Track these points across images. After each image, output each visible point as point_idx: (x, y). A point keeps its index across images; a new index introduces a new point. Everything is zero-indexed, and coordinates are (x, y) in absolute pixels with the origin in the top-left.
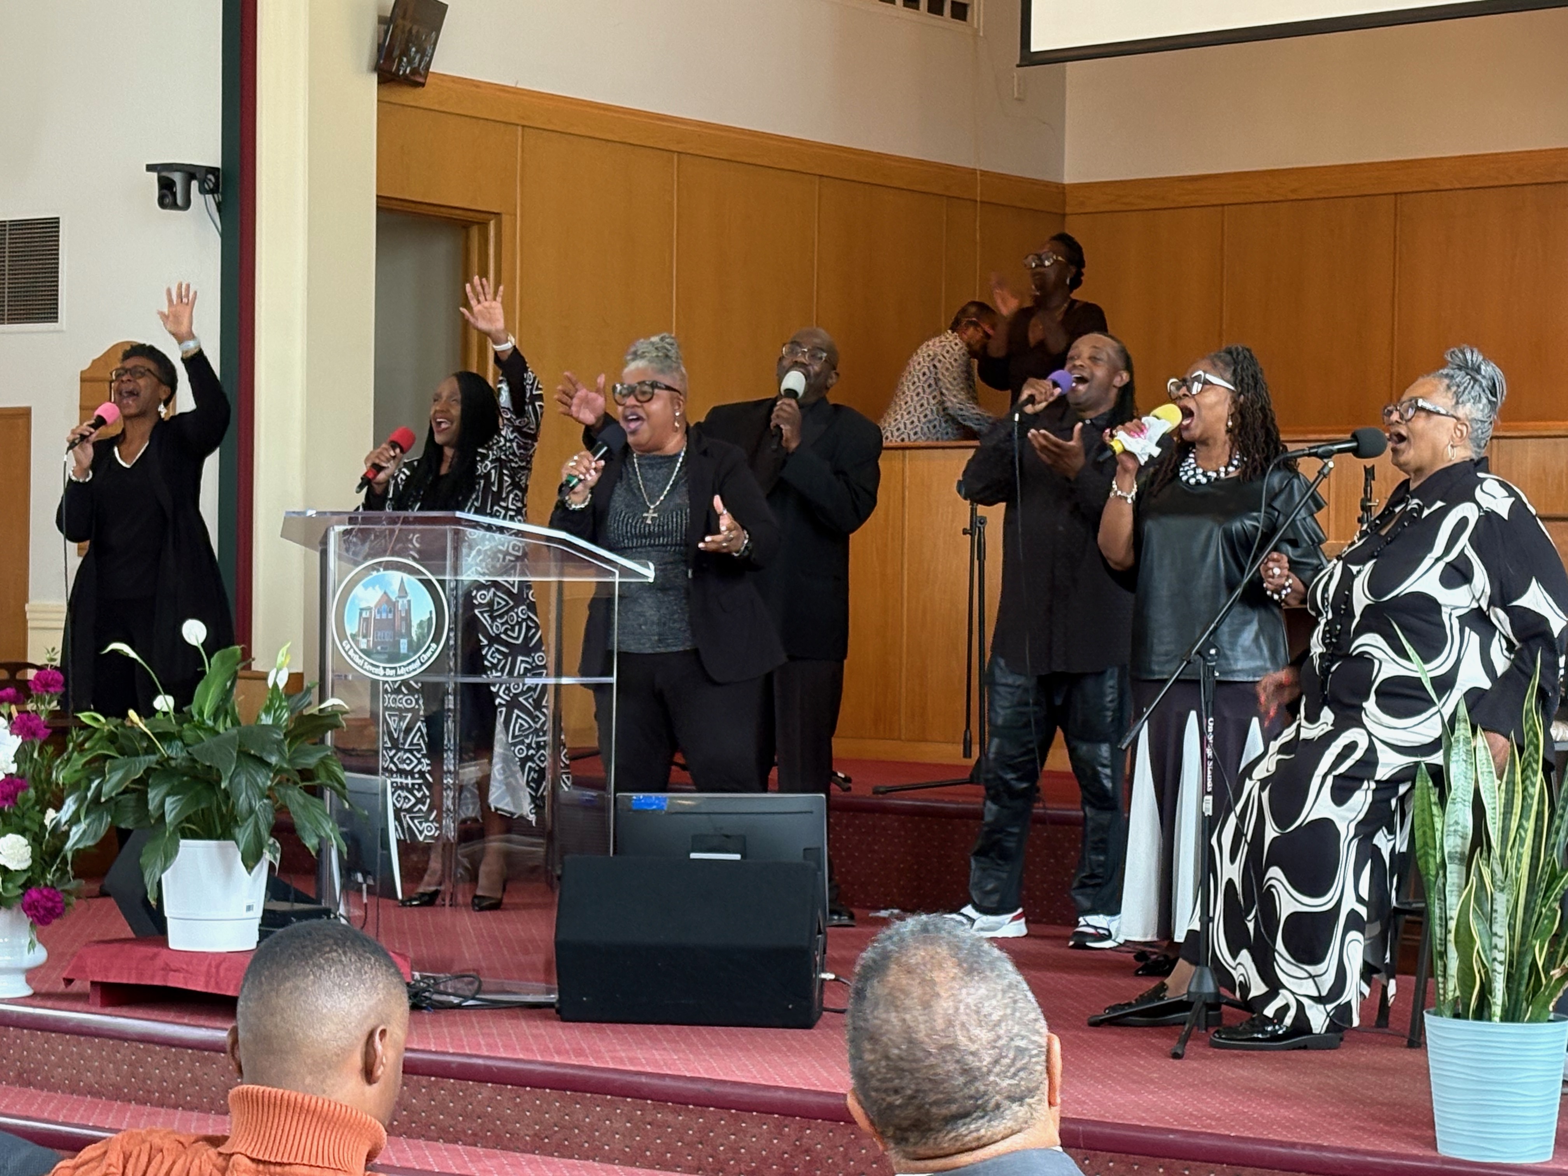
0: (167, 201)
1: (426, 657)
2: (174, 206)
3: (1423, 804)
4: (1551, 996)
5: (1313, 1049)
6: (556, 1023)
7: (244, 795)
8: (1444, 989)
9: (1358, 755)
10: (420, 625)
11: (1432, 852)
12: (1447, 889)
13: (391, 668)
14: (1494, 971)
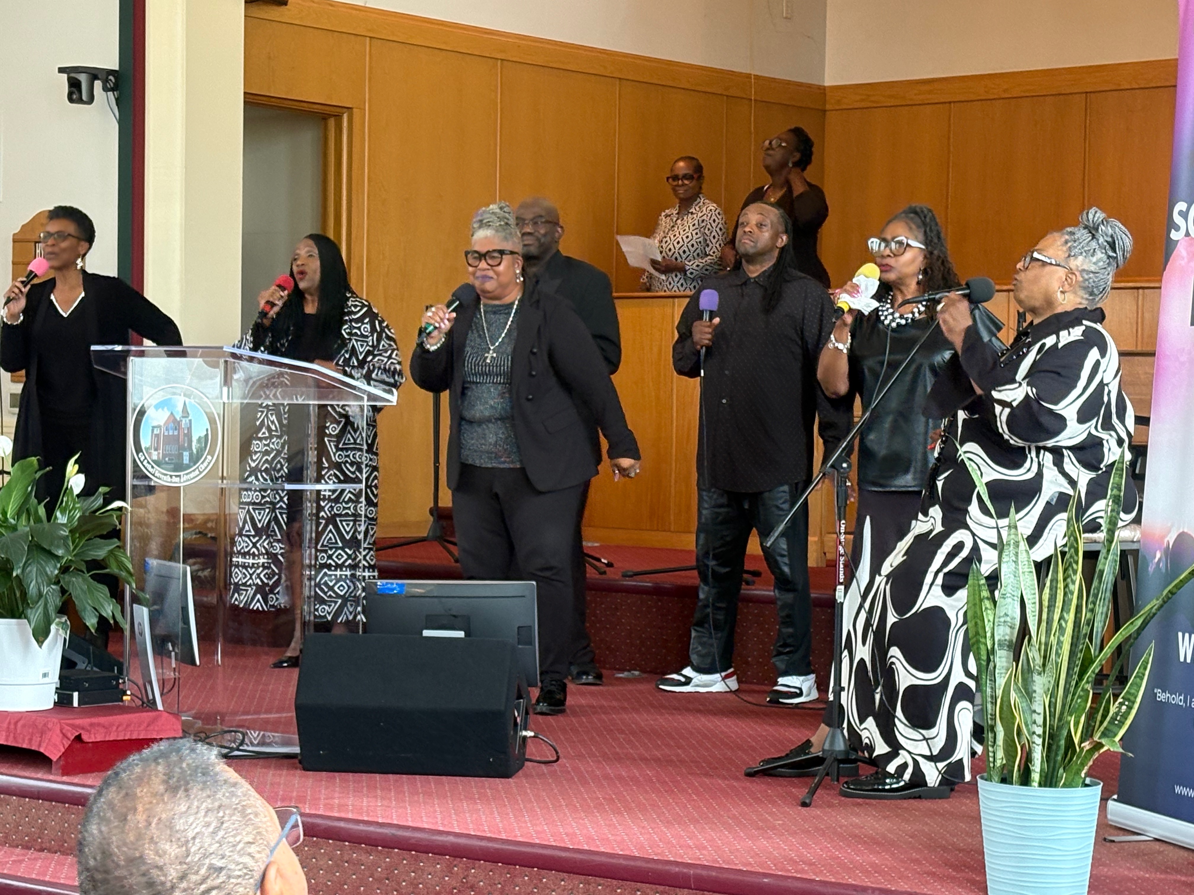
0: (74, 97)
1: (203, 467)
2: (80, 101)
3: (974, 599)
4: (1083, 765)
5: (926, 799)
6: (299, 772)
7: (34, 582)
8: (994, 757)
9: (964, 553)
10: (199, 440)
11: (983, 640)
12: (997, 671)
13: (176, 476)
14: (1033, 743)
